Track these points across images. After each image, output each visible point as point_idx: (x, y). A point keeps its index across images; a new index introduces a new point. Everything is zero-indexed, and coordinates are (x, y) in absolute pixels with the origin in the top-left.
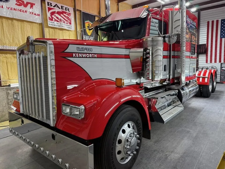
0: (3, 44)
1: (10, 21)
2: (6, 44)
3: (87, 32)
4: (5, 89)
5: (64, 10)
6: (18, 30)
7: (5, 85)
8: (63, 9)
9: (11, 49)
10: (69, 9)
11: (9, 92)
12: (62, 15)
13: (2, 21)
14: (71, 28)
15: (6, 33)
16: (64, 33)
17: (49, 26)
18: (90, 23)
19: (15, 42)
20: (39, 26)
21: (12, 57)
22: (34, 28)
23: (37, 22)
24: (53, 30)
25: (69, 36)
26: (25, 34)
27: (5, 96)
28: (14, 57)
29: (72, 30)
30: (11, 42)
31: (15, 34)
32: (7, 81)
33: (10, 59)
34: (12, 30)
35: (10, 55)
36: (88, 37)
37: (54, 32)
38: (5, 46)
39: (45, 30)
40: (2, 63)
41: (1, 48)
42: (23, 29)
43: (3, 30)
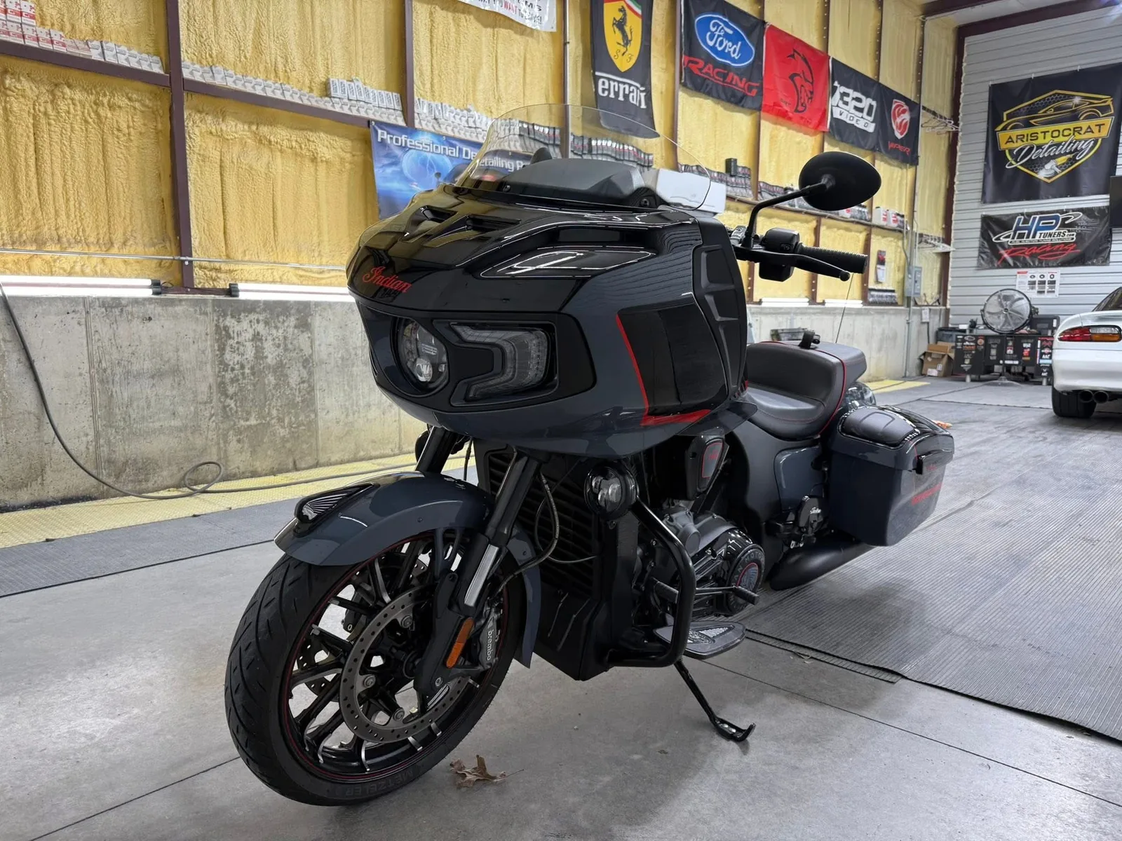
0: (210, 60)
2: (222, 58)
3: (612, 56)
4: (210, 304)
7: (207, 286)
9: (249, 89)
11: (227, 323)
14: (537, 19)
16: (500, 41)
18: (628, 6)
19: (268, 58)
21: (248, 140)
24: (451, 21)
25: (522, 61)
26: (318, 21)
27: (209, 343)
28: (260, 141)
29: (539, 32)
30: (245, 57)
31: (268, 10)
32: (217, 265)
33: (236, 149)
35: (240, 126)
36: (614, 81)
37: (453, 30)
38: (219, 68)
39: (414, 14)
40: (202, 163)
41: (202, 77)
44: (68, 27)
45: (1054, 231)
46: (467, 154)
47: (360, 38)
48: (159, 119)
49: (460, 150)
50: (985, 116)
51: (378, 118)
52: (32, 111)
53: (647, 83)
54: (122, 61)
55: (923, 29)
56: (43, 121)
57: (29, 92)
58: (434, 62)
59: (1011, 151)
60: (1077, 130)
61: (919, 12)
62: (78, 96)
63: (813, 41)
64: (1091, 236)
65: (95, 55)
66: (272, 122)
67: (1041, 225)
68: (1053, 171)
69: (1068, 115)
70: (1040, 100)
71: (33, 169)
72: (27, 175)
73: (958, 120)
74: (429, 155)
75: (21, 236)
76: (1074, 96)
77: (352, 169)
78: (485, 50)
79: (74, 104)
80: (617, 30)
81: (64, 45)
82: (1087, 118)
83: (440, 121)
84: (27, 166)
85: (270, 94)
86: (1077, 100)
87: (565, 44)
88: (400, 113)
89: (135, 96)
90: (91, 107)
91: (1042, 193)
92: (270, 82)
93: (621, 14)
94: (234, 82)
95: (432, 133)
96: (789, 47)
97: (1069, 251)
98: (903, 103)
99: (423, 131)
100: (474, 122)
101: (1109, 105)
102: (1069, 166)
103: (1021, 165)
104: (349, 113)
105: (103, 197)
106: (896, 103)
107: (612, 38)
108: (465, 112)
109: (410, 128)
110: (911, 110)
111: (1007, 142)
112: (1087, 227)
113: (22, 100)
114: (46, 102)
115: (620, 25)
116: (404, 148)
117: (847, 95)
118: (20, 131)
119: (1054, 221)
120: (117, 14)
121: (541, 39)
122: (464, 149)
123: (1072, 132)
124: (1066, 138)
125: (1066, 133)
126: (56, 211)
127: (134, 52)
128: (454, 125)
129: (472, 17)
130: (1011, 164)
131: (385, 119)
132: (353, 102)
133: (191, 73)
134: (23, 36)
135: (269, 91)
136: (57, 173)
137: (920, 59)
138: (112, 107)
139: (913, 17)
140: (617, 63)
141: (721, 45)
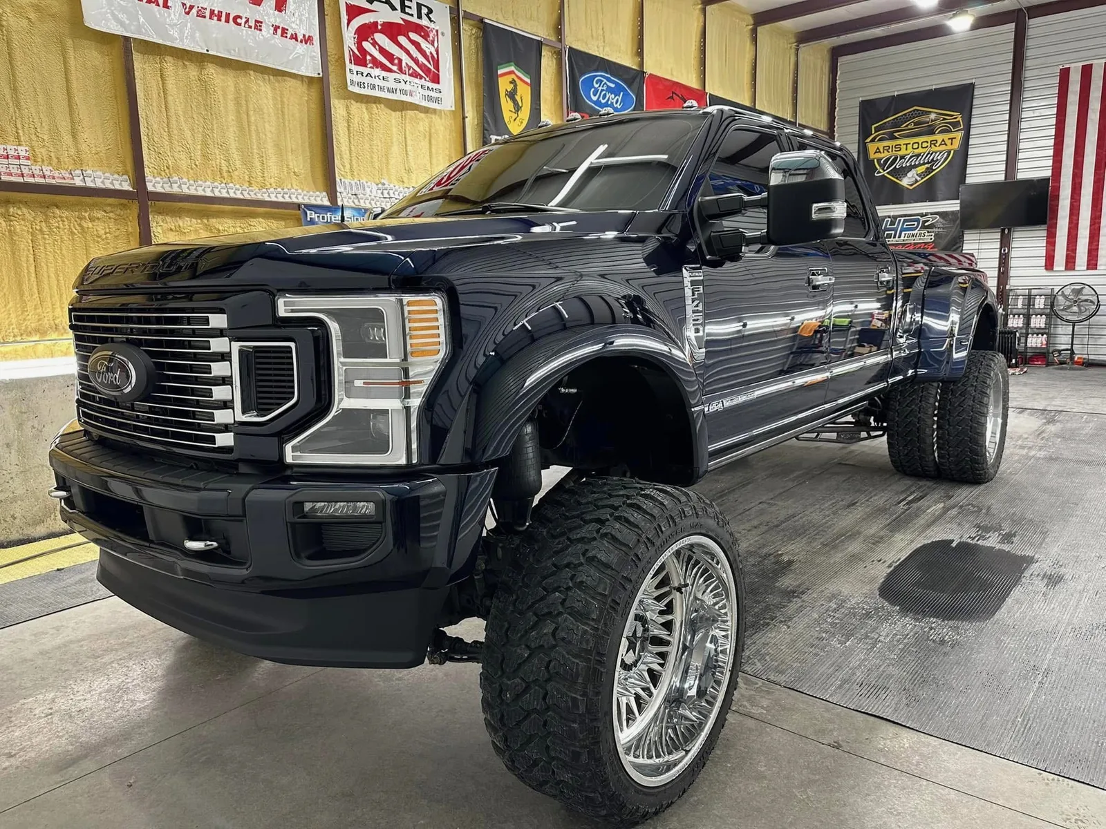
0: (167, 171)
1: (193, 71)
2: (177, 169)
3: (506, 120)
5: (412, 15)
6: (226, 107)
8: (407, 10)
9: (200, 193)
10: (430, 11)
12: (402, 39)
13: (161, 70)
14: (437, 100)
15: (178, 122)
16: (408, 121)
17: (351, 88)
18: (517, 76)
19: (214, 162)
20: (306, 91)
21: (202, 231)
22: (286, 100)
23: (300, 73)
24: (364, 110)
25: (427, 134)
26: (253, 128)
28: (211, 230)
29: (440, 111)
31: (212, 124)
34: (202, 108)
35: (193, 220)
37: (367, 118)
38: (176, 178)
39: (333, 109)
41: (162, 187)
42: (244, 102)
43: (166, 107)
44: (55, 160)
45: (916, 232)
47: (288, 136)
48: (129, 223)
50: (857, 128)
51: (306, 201)
52: (31, 230)
54: (99, 185)
55: (797, 55)
56: (39, 237)
57: (27, 215)
58: (352, 146)
59: (879, 160)
60: (933, 143)
61: (794, 40)
62: (65, 214)
63: (691, 82)
64: (947, 236)
65: (78, 182)
66: (220, 214)
67: (905, 226)
68: (914, 179)
69: (927, 129)
70: (902, 116)
71: (33, 275)
72: (29, 280)
73: (834, 132)
75: (27, 328)
76: (931, 112)
78: (394, 130)
79: (63, 221)
80: (508, 99)
81: (54, 178)
82: (941, 132)
83: (359, 197)
84: (29, 272)
85: (217, 194)
86: (933, 116)
87: (464, 118)
88: (325, 194)
89: (108, 209)
90: (76, 221)
91: (905, 198)
92: (216, 184)
93: (512, 85)
94: (188, 188)
95: (352, 208)
96: (668, 90)
99: (346, 207)
100: (388, 193)
101: (959, 121)
102: (928, 175)
103: (887, 173)
104: (283, 201)
107: (506, 106)
108: (380, 186)
109: (334, 207)
111: (876, 152)
112: (943, 228)
113: (23, 222)
114: (41, 221)
115: (512, 95)
118: (22, 247)
119: (916, 223)
120: (93, 145)
121: (443, 114)
123: (929, 145)
124: (924, 150)
125: (925, 145)
127: (107, 175)
128: (372, 197)
129: (382, 106)
130: (880, 172)
131: (313, 202)
132: (286, 190)
133: (154, 186)
134: (22, 175)
135: (216, 191)
136: (52, 275)
137: (795, 82)
138: (92, 219)
139: (788, 44)
140: (510, 127)
141: (603, 99)
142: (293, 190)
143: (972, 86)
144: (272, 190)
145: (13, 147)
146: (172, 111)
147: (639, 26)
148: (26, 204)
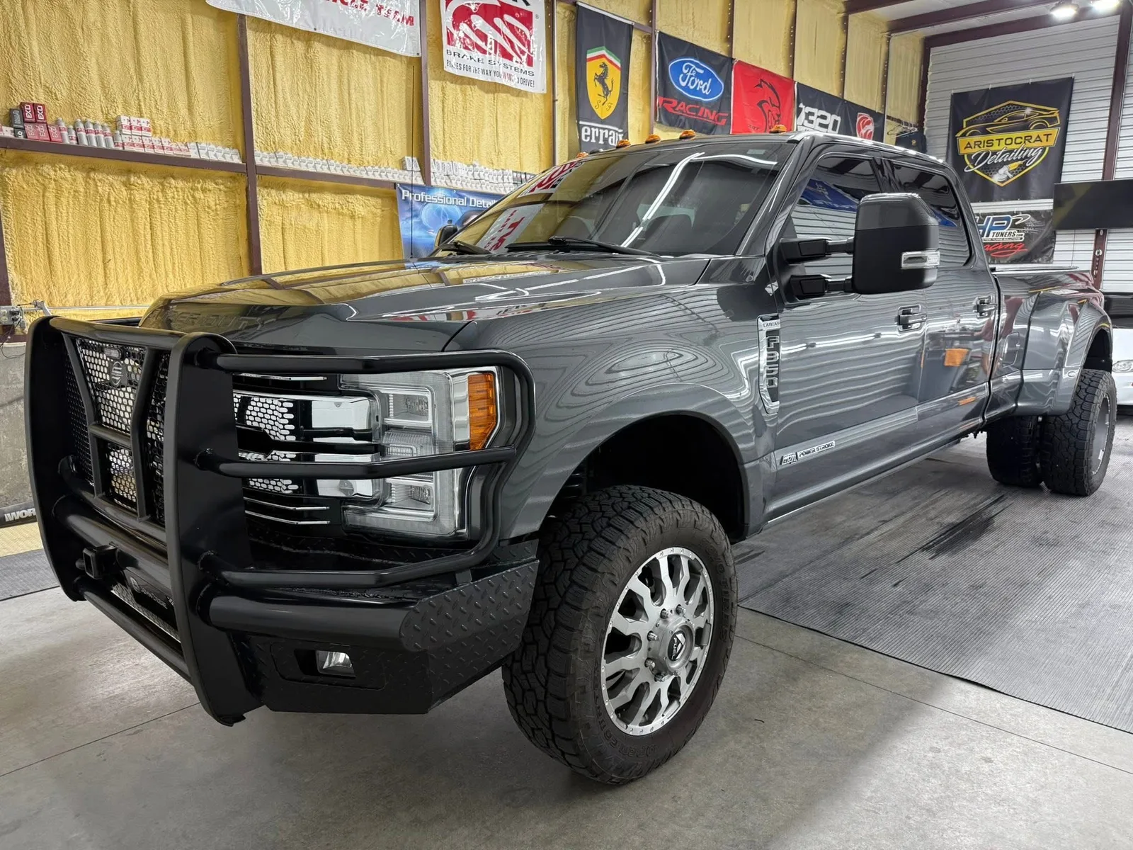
0: (273, 146)
1: (300, 46)
2: (282, 145)
3: (593, 105)
6: (329, 85)
9: (303, 168)
12: (497, 21)
13: (271, 47)
14: (530, 83)
15: (285, 99)
16: (500, 103)
17: (448, 69)
18: (608, 60)
19: (316, 139)
20: (405, 72)
21: (303, 206)
22: (385, 80)
23: (400, 53)
24: (459, 92)
25: (518, 118)
26: (353, 106)
28: (311, 205)
29: (532, 94)
30: (300, 141)
31: (316, 102)
33: (294, 213)
34: (308, 85)
35: (296, 195)
36: (595, 127)
37: (461, 99)
38: (281, 153)
39: (429, 90)
40: (269, 227)
41: (269, 161)
42: (346, 81)
43: (275, 83)
44: (172, 133)
45: (1005, 231)
46: (473, 203)
47: (386, 115)
48: (237, 196)
49: (468, 200)
50: (947, 122)
51: (402, 180)
52: (149, 199)
53: (625, 125)
54: (213, 158)
55: (888, 44)
56: (156, 206)
57: (146, 185)
58: (446, 127)
59: (969, 156)
60: (1028, 138)
61: (885, 28)
62: (180, 184)
63: (780, 69)
64: (1038, 236)
65: (193, 154)
66: (321, 190)
67: (994, 225)
68: (1005, 176)
69: (1022, 124)
70: (995, 110)
71: (150, 243)
72: (146, 247)
73: (924, 125)
74: (443, 207)
76: (1026, 107)
77: (381, 223)
78: (487, 112)
79: (178, 191)
80: (598, 83)
81: (171, 150)
82: (1035, 128)
83: (451, 177)
84: (146, 240)
85: (319, 170)
86: (1028, 111)
87: (554, 101)
88: (419, 173)
89: (220, 181)
90: (189, 192)
91: (995, 196)
92: (318, 160)
94: (293, 163)
95: (446, 188)
96: (757, 78)
97: (1018, 250)
98: (867, 115)
99: (438, 188)
100: (479, 175)
101: (1056, 117)
102: (1020, 172)
103: (978, 169)
104: (379, 178)
105: (198, 258)
106: (860, 116)
107: (593, 89)
108: (471, 167)
109: (427, 187)
110: (875, 121)
111: (966, 147)
112: (1034, 228)
113: (141, 192)
114: (158, 191)
115: (601, 79)
116: (423, 203)
117: (812, 114)
118: (140, 215)
119: (1006, 222)
120: (207, 119)
121: (534, 98)
122: (471, 198)
123: (1023, 140)
124: (1018, 146)
125: (1018, 141)
126: (166, 272)
127: (220, 148)
128: (463, 178)
129: (476, 87)
130: (969, 168)
131: (407, 181)
132: (383, 168)
133: (261, 160)
134: (144, 146)
135: (318, 167)
136: (166, 243)
137: (886, 73)
138: (204, 190)
139: (879, 33)
140: (598, 112)
141: (692, 84)
142: (390, 169)
143: (1071, 81)
144: (370, 167)
145: (136, 119)
146: (280, 88)
147: (729, 11)
148: (146, 174)
